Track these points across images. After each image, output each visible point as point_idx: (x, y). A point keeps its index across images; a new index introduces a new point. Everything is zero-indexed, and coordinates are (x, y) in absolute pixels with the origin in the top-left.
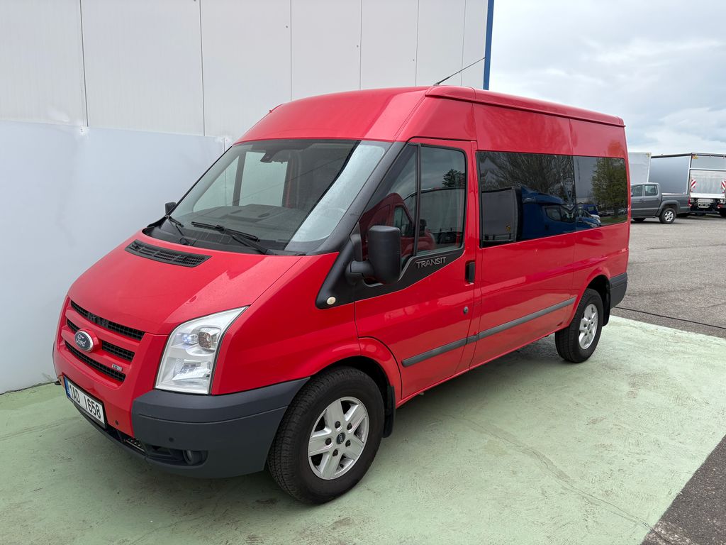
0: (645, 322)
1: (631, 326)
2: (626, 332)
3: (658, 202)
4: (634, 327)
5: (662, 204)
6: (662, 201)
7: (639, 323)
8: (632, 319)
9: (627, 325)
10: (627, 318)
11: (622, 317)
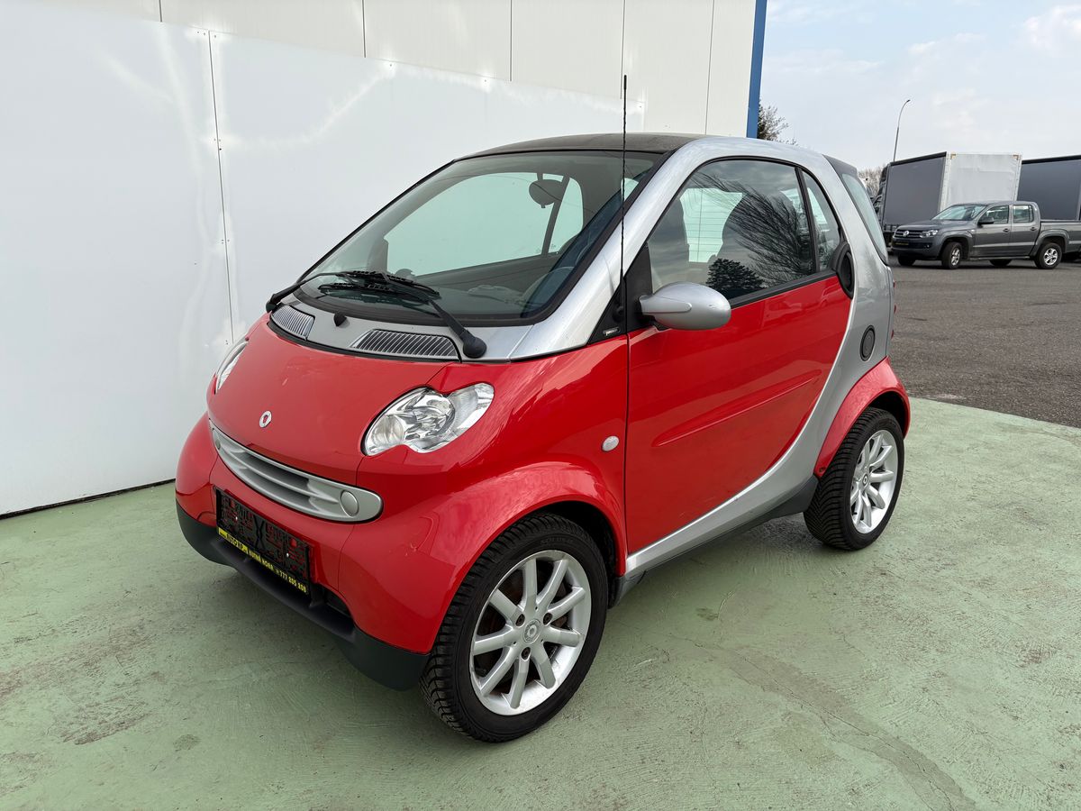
0: (1070, 425)
1: (1046, 433)
2: (1040, 444)
3: (1033, 235)
4: (1052, 435)
5: (1042, 235)
6: (1039, 232)
7: (1059, 427)
8: (1043, 420)
9: (1035, 431)
10: (1034, 416)
11: (1024, 415)
